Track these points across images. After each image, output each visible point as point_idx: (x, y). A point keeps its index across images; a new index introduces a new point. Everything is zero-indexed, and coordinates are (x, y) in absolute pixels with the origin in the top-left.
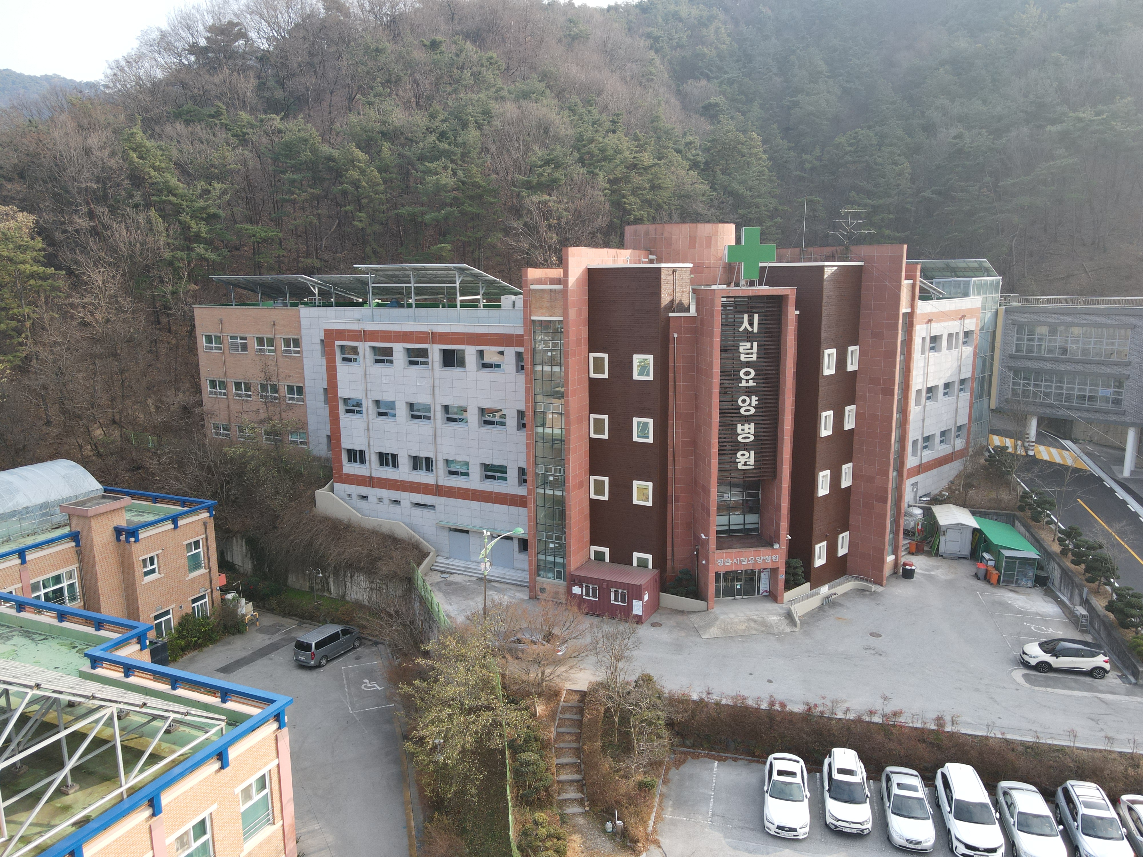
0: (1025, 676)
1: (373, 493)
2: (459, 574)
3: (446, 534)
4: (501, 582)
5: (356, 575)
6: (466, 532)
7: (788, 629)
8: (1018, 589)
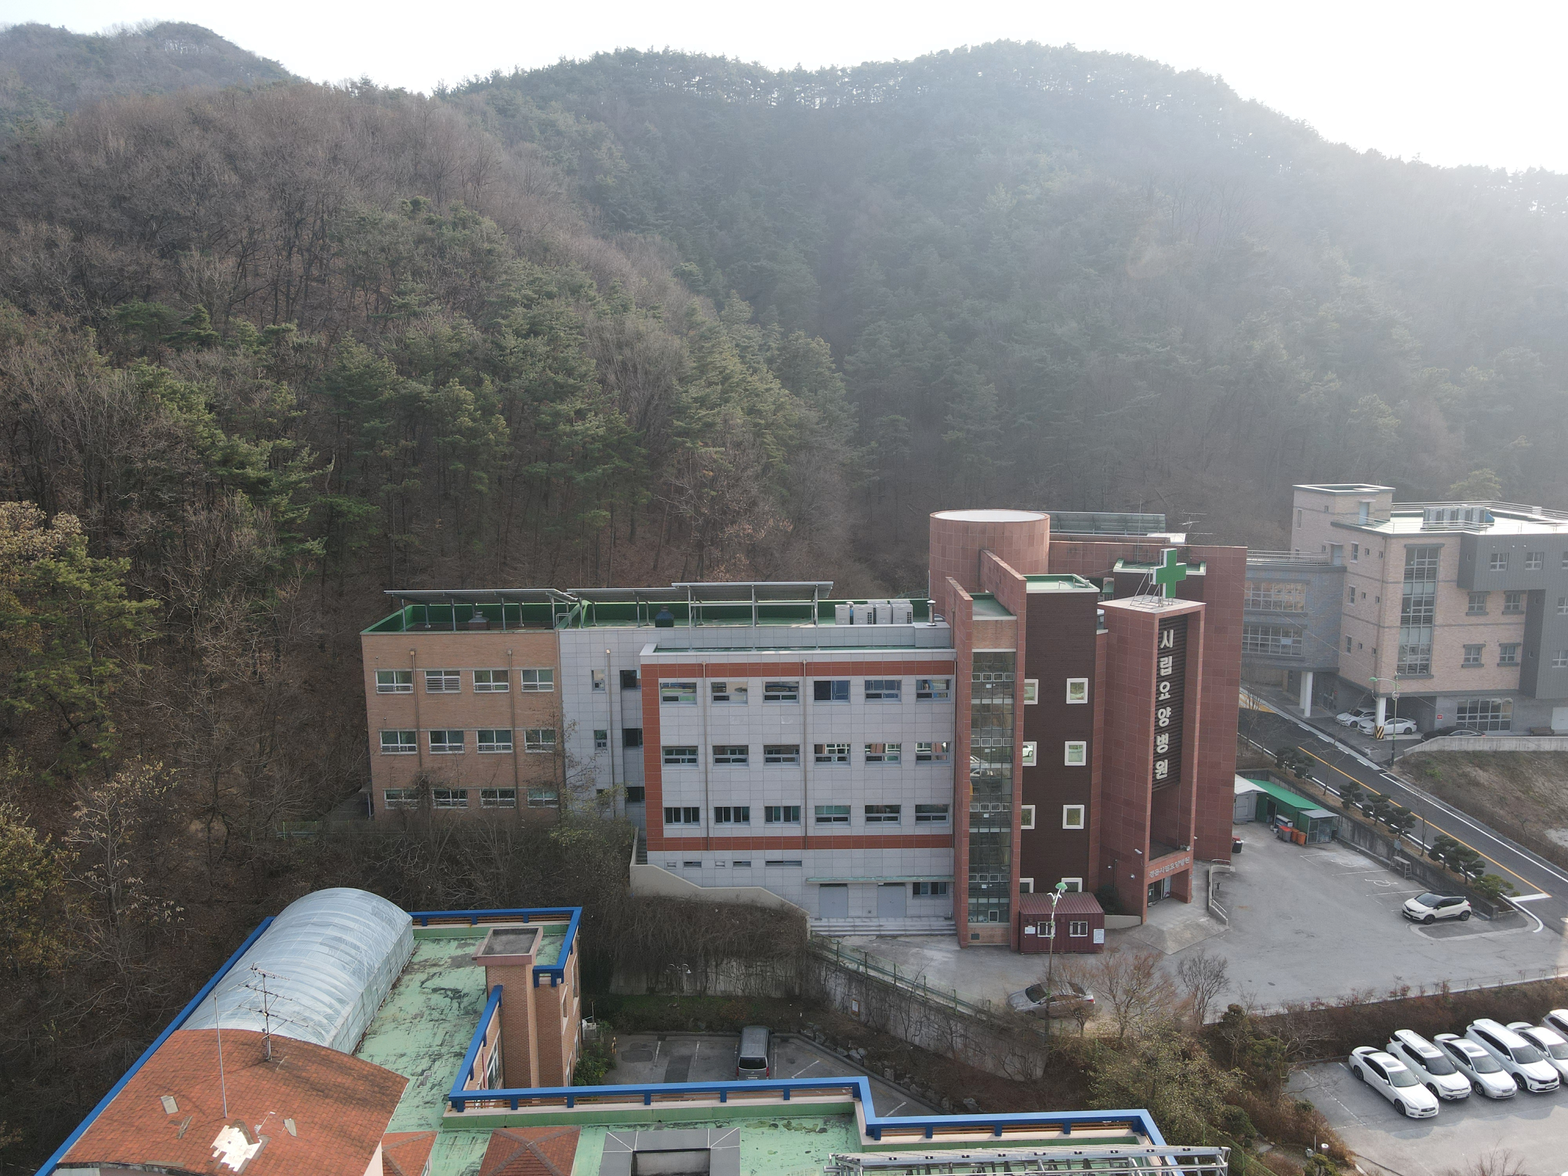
0: (1420, 929)
1: (707, 857)
2: (850, 936)
3: (816, 890)
4: (907, 936)
5: (725, 962)
6: (845, 885)
7: (1222, 929)
8: (1322, 846)
